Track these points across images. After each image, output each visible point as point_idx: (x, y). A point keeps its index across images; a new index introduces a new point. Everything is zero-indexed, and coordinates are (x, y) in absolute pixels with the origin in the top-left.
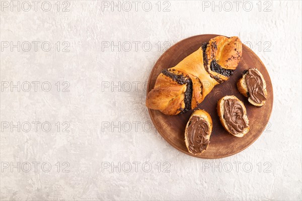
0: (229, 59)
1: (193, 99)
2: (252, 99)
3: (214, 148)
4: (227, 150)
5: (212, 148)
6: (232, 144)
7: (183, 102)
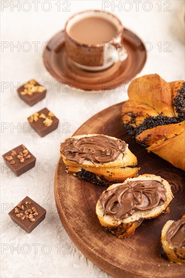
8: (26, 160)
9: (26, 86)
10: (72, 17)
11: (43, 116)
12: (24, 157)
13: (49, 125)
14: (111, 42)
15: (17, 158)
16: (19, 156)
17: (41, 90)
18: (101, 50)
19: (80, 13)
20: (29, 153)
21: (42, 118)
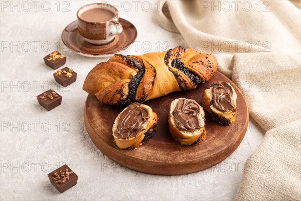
0: (197, 62)
1: (141, 84)
2: (214, 106)
3: (150, 151)
4: (166, 156)
5: (147, 150)
6: (176, 152)
7: (127, 84)
8: (55, 97)
9: (51, 55)
10: (82, 8)
11: (65, 72)
12: (53, 96)
13: (70, 77)
14: (111, 20)
15: (48, 97)
16: (49, 96)
17: (62, 57)
18: (104, 26)
19: (87, 6)
20: (57, 94)
21: (64, 73)
